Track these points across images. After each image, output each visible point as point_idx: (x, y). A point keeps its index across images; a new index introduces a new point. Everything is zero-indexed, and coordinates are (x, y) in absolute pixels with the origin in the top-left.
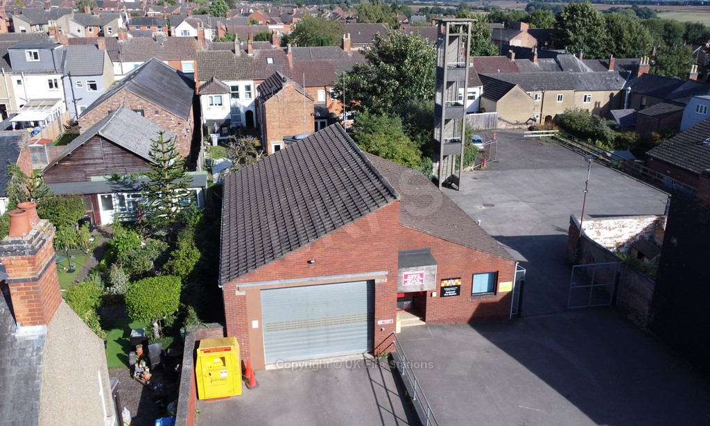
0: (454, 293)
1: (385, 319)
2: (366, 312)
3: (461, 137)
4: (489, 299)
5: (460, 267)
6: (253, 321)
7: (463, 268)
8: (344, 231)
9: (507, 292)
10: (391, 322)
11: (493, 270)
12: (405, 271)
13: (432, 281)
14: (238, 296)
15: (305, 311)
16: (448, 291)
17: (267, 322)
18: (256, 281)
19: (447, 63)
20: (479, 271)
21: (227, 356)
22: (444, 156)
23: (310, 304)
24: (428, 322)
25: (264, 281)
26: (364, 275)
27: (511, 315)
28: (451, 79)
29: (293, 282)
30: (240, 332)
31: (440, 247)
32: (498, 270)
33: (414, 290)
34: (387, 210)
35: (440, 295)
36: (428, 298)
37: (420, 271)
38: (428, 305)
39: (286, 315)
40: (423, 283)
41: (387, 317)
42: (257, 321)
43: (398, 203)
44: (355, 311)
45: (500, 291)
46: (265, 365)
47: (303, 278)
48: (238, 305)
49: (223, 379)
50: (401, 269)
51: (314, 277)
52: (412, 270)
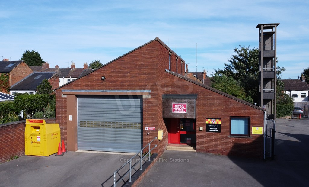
1: (149, 127)
2: (140, 122)
3: (274, 90)
4: (244, 139)
5: (220, 111)
6: (70, 116)
7: (222, 112)
8: (123, 59)
9: (259, 135)
10: (154, 129)
11: (246, 116)
12: (173, 102)
13: (193, 112)
14: (63, 98)
15: (102, 116)
16: (212, 128)
17: (80, 120)
18: (73, 89)
19: (262, 47)
20: (235, 115)
21: (41, 126)
22: (263, 100)
23: (105, 111)
24: (198, 150)
25: (77, 89)
26: (136, 91)
27: (265, 156)
28: (265, 56)
29: (93, 91)
30: (63, 122)
31: (204, 94)
32: (250, 116)
33: (180, 117)
34: (149, 46)
35: (206, 131)
36: (197, 131)
37: (184, 102)
38: (197, 136)
39: (91, 117)
40: (186, 112)
41: (151, 125)
42: (72, 116)
43: (157, 42)
44: (132, 120)
45: (252, 134)
46: (77, 150)
47: (99, 89)
48: (63, 104)
49: (38, 143)
50: (170, 100)
51: (105, 89)
52: (178, 101)
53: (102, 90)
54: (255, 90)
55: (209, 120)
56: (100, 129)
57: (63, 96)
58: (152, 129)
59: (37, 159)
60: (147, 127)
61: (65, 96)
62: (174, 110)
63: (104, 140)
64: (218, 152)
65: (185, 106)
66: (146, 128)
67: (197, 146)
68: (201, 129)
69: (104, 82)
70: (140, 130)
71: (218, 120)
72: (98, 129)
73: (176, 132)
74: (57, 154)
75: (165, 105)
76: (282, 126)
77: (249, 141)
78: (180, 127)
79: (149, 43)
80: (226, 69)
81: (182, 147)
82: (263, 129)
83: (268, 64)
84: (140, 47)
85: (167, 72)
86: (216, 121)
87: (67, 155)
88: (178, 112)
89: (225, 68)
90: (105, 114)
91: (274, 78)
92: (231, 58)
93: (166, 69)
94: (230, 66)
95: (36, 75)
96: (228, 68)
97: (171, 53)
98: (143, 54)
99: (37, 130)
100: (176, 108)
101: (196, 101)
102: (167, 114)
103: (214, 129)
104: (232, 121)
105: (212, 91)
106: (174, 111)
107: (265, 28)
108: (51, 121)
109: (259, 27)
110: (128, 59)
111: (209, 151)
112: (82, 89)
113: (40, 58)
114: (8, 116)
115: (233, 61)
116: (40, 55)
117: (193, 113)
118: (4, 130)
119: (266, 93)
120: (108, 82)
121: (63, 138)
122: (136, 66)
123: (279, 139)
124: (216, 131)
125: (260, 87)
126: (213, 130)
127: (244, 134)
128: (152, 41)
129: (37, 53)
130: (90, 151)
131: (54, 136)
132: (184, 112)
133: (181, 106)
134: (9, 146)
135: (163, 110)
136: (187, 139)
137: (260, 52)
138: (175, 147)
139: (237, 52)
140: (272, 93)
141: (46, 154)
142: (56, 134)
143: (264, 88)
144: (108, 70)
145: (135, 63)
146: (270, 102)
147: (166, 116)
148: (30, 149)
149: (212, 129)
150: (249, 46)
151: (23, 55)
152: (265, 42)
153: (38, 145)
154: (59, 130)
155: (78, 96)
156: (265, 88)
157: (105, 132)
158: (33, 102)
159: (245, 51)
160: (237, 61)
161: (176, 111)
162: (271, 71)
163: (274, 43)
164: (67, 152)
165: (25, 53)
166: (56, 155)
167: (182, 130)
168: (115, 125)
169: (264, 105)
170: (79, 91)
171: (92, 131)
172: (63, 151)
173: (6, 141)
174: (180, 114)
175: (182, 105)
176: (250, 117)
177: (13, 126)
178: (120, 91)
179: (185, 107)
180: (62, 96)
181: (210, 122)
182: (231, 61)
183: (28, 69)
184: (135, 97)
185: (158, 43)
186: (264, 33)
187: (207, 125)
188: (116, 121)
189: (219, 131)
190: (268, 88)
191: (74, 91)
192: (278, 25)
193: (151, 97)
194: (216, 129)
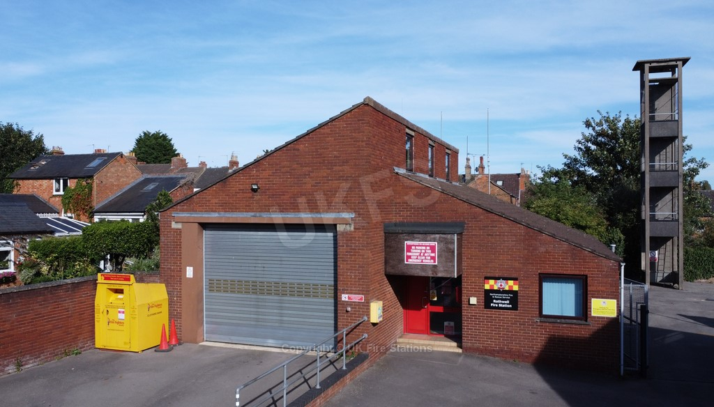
0: (506, 304)
1: (351, 293)
2: (333, 283)
3: (678, 213)
4: (574, 326)
5: (515, 260)
6: (188, 268)
7: (521, 263)
8: (297, 147)
9: (607, 318)
10: (361, 299)
11: (577, 273)
12: (407, 240)
13: (450, 262)
14: (174, 229)
15: (254, 269)
16: (497, 299)
17: (210, 277)
18: (194, 211)
19: (648, 114)
20: (551, 271)
21: (126, 288)
22: (650, 237)
23: (260, 258)
24: (466, 350)
25: (202, 211)
26: (322, 216)
27: (622, 367)
28: (655, 135)
29: (234, 216)
30: (173, 280)
31: (480, 221)
32: (586, 273)
33: (423, 274)
34: (352, 118)
35: (485, 305)
36: (464, 306)
37: (431, 241)
38: (464, 318)
39: (231, 271)
40: (436, 263)
41: (356, 290)
42: (192, 268)
43: (367, 108)
44: (316, 278)
45: (593, 315)
46: (203, 341)
47: (246, 211)
48: (174, 242)
49: (120, 323)
50: (401, 235)
51: (260, 212)
52: (419, 238)
53: (253, 214)
54: (631, 216)
55: (492, 282)
56: (249, 296)
57: (174, 225)
58: (356, 298)
59: (116, 355)
60: (347, 296)
61: (179, 226)
62: (409, 257)
63: (257, 320)
64: (512, 356)
65: (433, 249)
66: (345, 297)
67: (464, 340)
68: (473, 301)
69: (257, 196)
70: (332, 301)
71: (511, 283)
72: (245, 296)
73: (419, 308)
74: (157, 349)
75: (390, 247)
76: (695, 300)
77: (584, 332)
78: (428, 295)
79: (350, 111)
80: (569, 167)
81: (432, 342)
82: (618, 304)
83: (663, 152)
84: (332, 120)
85: (397, 173)
86: (507, 283)
87: (178, 350)
88: (418, 262)
89: (565, 165)
90: (260, 265)
91: (678, 187)
92: (580, 142)
93: (395, 168)
94: (576, 160)
95: (147, 182)
96: (572, 164)
97: (414, 131)
98: (337, 133)
99: (120, 296)
100: (415, 254)
101: (458, 239)
102: (393, 267)
103: (503, 302)
104: (546, 286)
105: (498, 217)
106: (410, 260)
107: (653, 70)
108: (151, 279)
109: (639, 66)
110: (307, 147)
111: (492, 353)
112: (212, 211)
113: (172, 146)
114: (74, 266)
115: (583, 147)
116: (171, 140)
117: (451, 264)
118: (52, 294)
119: (657, 221)
120: (266, 195)
121: (174, 316)
122: (324, 161)
123: (675, 330)
124: (508, 306)
125: (643, 207)
126: (500, 305)
127: (574, 315)
128: (357, 107)
129: (164, 137)
130: (230, 345)
131: (154, 310)
132: (431, 262)
133: (424, 248)
134: (61, 327)
135: (386, 258)
136: (446, 323)
137: (643, 126)
138: (416, 341)
139: (591, 128)
140: (673, 220)
141: (136, 347)
142: (159, 306)
143: (653, 209)
144: (264, 170)
145: (321, 155)
146: (669, 243)
147: (392, 271)
148: (106, 336)
149: (497, 302)
150: (620, 112)
151: (137, 140)
152: (656, 103)
153: (120, 328)
154: (166, 296)
155: (205, 226)
156: (657, 209)
157: (260, 304)
158: (117, 237)
159: (612, 123)
160: (593, 147)
161: (414, 260)
162: (672, 171)
163: (676, 104)
164: (180, 344)
165: (140, 137)
166: (155, 351)
167: (433, 303)
168: (282, 290)
169: (653, 249)
170: (206, 215)
171: (234, 302)
172: (174, 342)
173: (55, 317)
174: (423, 267)
175: (426, 246)
176: (586, 276)
177: (69, 286)
178: (289, 216)
179: (433, 251)
180: (173, 227)
181: (492, 286)
182: (579, 148)
183: (131, 169)
184: (320, 228)
185: (371, 109)
186: (651, 81)
187: (487, 292)
188: (284, 281)
189: (515, 307)
190: (664, 210)
191: (195, 215)
192: (685, 61)
193: (355, 229)
194: (508, 302)
